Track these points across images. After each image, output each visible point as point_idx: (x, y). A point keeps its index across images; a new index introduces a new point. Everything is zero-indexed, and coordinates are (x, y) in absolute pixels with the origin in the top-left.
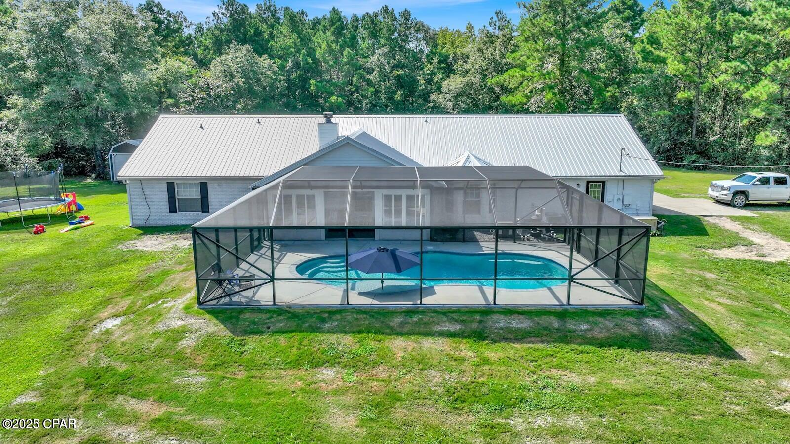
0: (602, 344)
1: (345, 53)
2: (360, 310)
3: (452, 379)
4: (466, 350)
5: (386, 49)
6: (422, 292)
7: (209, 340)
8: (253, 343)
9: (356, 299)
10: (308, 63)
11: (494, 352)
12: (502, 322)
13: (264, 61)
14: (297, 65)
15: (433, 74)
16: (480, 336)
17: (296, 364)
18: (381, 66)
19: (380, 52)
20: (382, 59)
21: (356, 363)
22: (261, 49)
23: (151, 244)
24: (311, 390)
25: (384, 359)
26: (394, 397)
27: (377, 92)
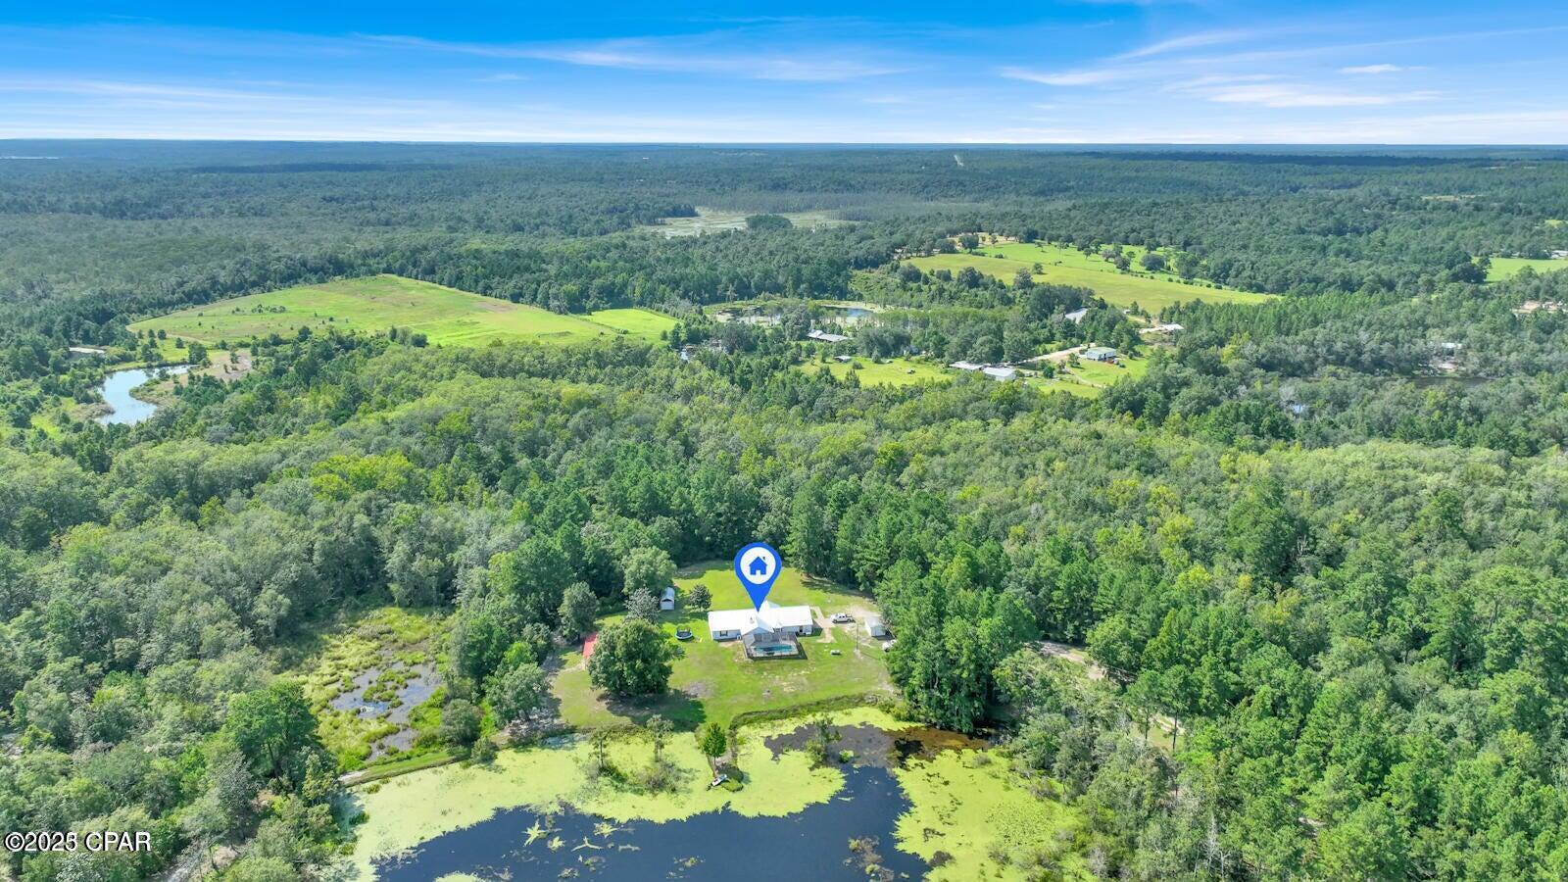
2: (766, 657)
3: (778, 663)
4: (779, 660)
6: (773, 653)
7: (752, 661)
8: (757, 662)
9: (765, 655)
10: (692, 518)
11: (781, 661)
12: (782, 657)
14: (686, 519)
15: (753, 518)
17: (763, 663)
21: (768, 663)
22: (667, 513)
23: (724, 644)
24: (764, 666)
25: (771, 662)
26: (772, 666)
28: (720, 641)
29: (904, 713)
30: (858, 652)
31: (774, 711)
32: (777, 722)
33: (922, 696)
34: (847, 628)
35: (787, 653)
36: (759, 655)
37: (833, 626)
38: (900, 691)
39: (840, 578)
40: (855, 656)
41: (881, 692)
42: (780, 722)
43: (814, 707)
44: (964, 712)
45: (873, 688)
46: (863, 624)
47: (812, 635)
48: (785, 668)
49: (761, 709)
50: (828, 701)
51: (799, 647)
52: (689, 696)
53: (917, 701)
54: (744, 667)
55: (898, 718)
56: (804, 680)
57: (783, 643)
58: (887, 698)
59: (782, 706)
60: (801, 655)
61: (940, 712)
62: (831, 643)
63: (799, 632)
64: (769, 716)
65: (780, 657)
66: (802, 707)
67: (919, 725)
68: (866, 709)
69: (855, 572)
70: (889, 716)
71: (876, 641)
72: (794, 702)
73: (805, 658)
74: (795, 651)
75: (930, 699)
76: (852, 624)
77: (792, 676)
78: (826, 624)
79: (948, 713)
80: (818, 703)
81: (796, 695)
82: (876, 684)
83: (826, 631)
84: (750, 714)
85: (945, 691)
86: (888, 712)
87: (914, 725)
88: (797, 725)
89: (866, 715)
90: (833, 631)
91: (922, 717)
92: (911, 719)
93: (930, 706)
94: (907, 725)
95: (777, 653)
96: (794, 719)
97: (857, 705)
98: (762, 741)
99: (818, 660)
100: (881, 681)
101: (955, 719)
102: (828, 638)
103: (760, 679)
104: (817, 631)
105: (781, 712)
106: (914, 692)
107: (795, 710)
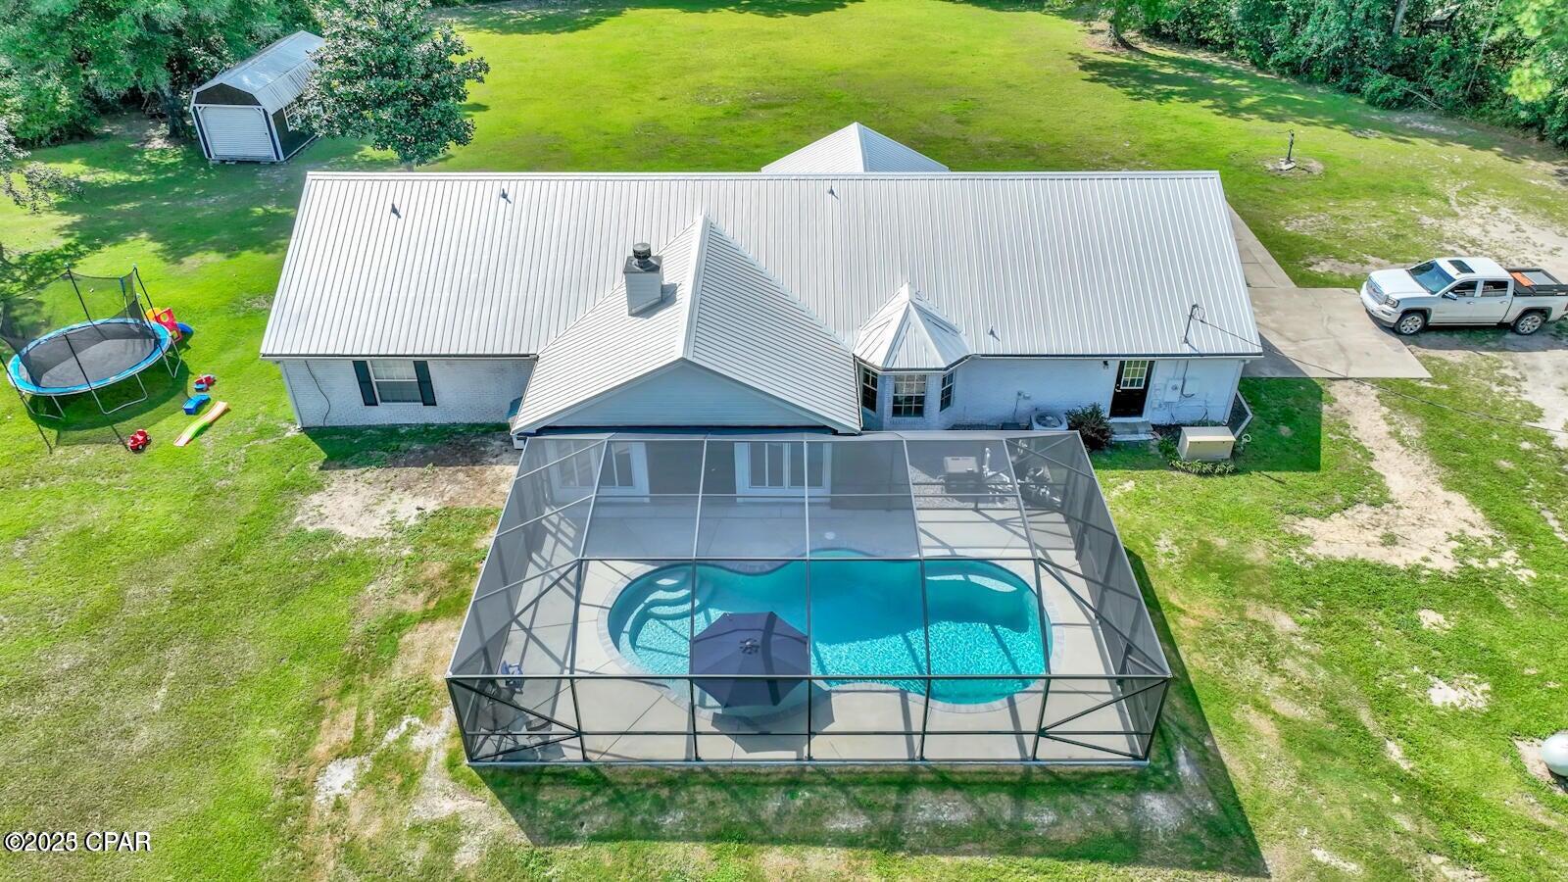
0: (1070, 853)
12: (928, 808)
16: (893, 841)
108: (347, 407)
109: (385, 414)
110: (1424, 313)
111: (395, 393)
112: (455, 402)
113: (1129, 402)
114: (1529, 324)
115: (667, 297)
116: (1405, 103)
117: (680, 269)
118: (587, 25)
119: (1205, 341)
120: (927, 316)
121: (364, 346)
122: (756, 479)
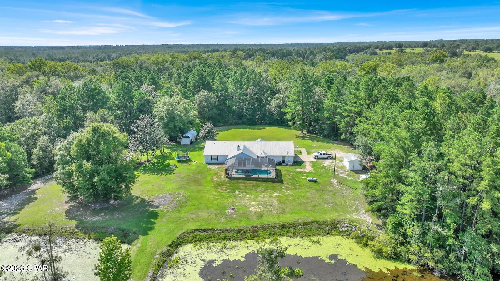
0: (269, 182)
1: (238, 92)
2: (244, 178)
3: (253, 185)
4: (255, 182)
5: (252, 88)
6: (251, 176)
7: (228, 181)
8: (233, 181)
9: (243, 177)
10: (226, 94)
11: (257, 182)
12: (259, 179)
13: (211, 95)
14: (222, 95)
15: (268, 97)
16: (256, 181)
17: (238, 183)
18: (250, 93)
19: (250, 88)
20: (251, 91)
21: (244, 183)
22: (210, 89)
23: (211, 167)
24: (239, 185)
25: (246, 183)
26: (247, 186)
27: (249, 103)
28: (209, 164)
29: (387, 249)
30: (335, 182)
31: (230, 230)
32: (229, 244)
33: (413, 230)
34: (327, 163)
35: (265, 176)
36: (236, 175)
37: (315, 160)
38: (380, 222)
39: (326, 132)
40: (331, 184)
41: (357, 221)
42: (234, 243)
43: (278, 232)
44: (477, 256)
45: (348, 216)
46: (342, 161)
47: (293, 165)
48: (259, 189)
49: (219, 226)
50: (295, 225)
51: (278, 172)
52: (151, 206)
53: (405, 235)
54: (219, 185)
55: (379, 254)
56: (275, 202)
57: (264, 168)
58: (364, 229)
59: (242, 225)
60: (279, 179)
61: (440, 254)
62: (310, 172)
63: (283, 162)
64: (223, 235)
65: (257, 180)
66: (264, 228)
67: (409, 267)
68: (339, 239)
69: (337, 124)
70: (367, 250)
71: (353, 174)
72: (256, 222)
73: (281, 182)
74: (273, 175)
75: (424, 234)
76: (332, 161)
77: (264, 197)
78: (307, 158)
79: (452, 256)
80: (283, 226)
81: (261, 215)
82: (352, 212)
83: (307, 164)
84: (203, 230)
85: (448, 227)
86: (366, 245)
87: (401, 266)
88: (252, 249)
89: (338, 245)
90: (313, 164)
91: (413, 257)
92: (396, 257)
93: (425, 243)
94: (392, 265)
95: (255, 176)
96: (250, 242)
97: (327, 233)
98: (201, 264)
99: (293, 184)
100: (357, 210)
101: (464, 265)
102: (308, 168)
103: (230, 197)
104: (298, 163)
105: (238, 232)
106: (401, 225)
107: (255, 232)
108: (210, 160)
109: (213, 162)
110: (317, 156)
111: (215, 159)
112: (220, 160)
113: (284, 161)
114: (329, 158)
115: (241, 149)
116: (336, 140)
117: (242, 147)
118: (226, 131)
119: (290, 155)
120: (264, 152)
121: (212, 154)
122: (248, 165)
